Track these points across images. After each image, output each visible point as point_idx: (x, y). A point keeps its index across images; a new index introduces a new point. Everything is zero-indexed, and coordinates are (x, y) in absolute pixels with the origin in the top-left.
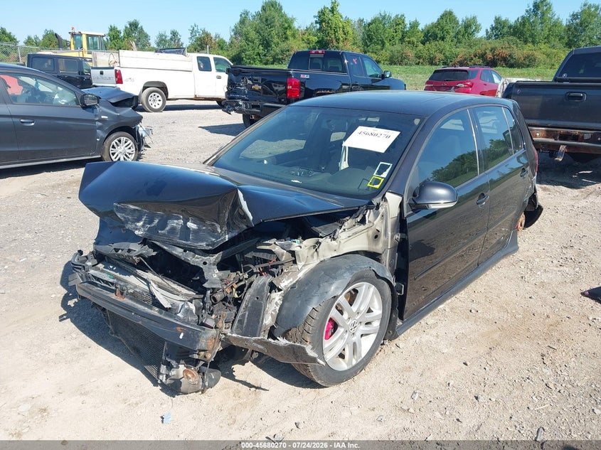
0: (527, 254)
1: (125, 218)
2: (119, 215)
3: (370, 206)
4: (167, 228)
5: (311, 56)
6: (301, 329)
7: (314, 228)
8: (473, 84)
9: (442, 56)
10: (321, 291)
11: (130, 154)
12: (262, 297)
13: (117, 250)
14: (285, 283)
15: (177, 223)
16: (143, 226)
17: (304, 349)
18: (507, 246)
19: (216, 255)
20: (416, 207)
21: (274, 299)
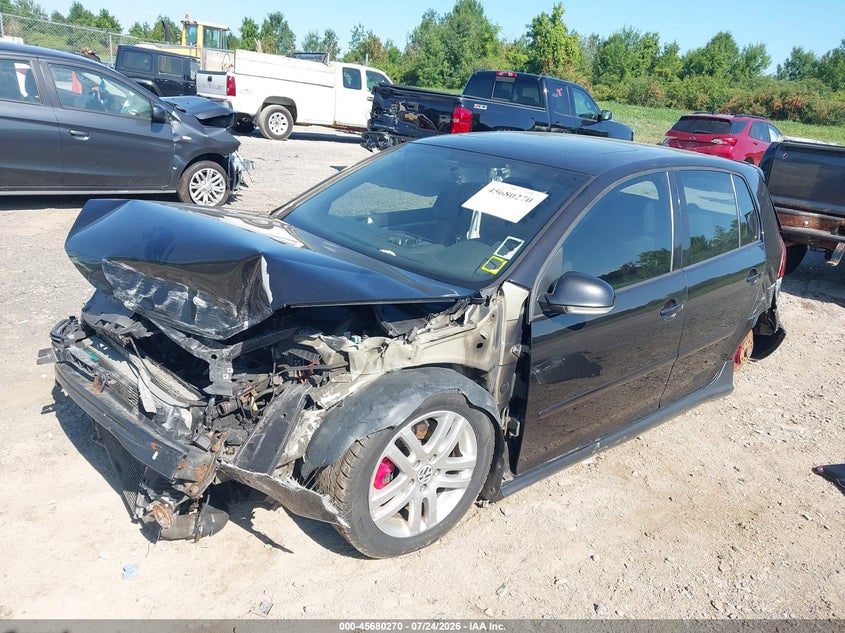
0: (745, 398)
1: (114, 281)
2: (108, 276)
3: (476, 299)
4: (167, 303)
5: (498, 78)
6: (337, 469)
7: (384, 323)
8: (736, 141)
9: (706, 98)
10: (372, 415)
11: (218, 193)
12: (292, 414)
13: (104, 322)
14: (328, 398)
15: (179, 297)
16: (136, 295)
17: (320, 499)
18: (711, 383)
19: (232, 347)
20: (551, 310)
21: (307, 419)
